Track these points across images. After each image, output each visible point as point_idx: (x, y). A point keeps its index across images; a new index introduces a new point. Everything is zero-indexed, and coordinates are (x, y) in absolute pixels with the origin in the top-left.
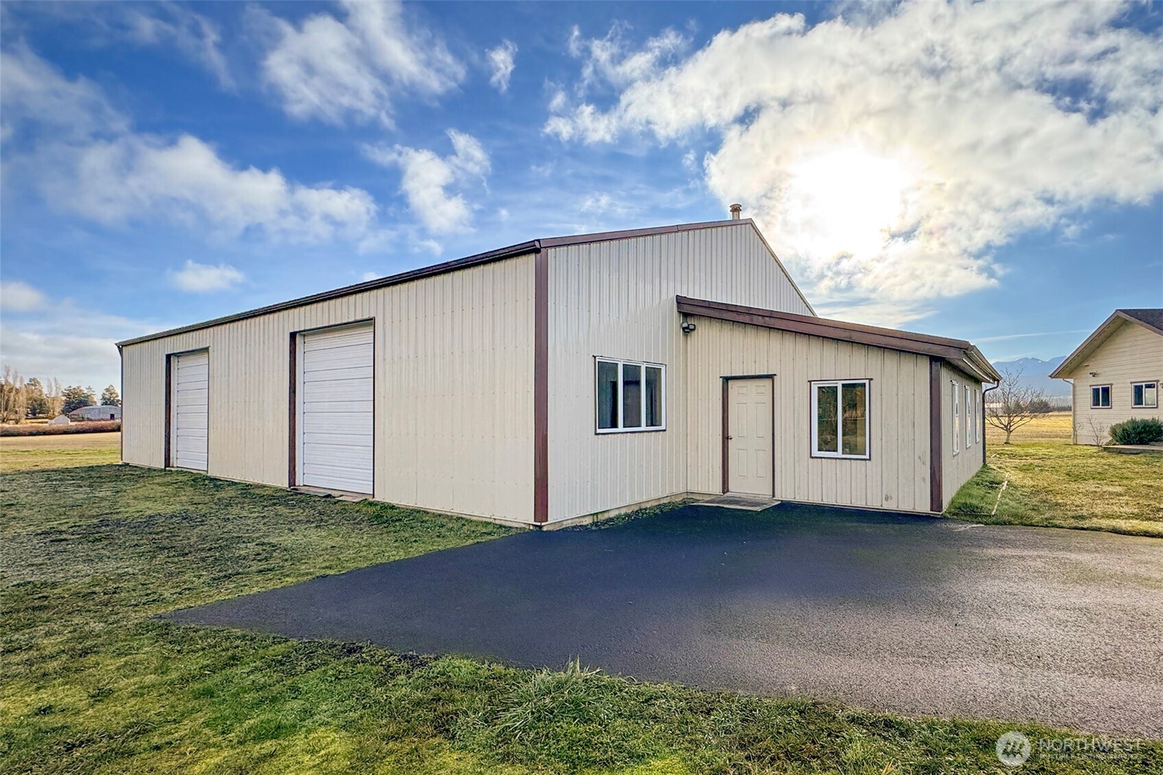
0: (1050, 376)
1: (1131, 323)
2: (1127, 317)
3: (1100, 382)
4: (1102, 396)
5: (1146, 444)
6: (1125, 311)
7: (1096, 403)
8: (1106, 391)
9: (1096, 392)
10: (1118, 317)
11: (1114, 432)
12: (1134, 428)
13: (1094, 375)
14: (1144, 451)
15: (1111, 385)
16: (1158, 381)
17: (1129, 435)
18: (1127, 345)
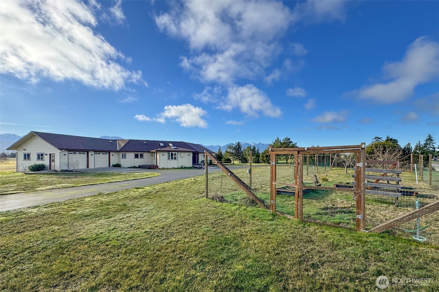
0: (7, 149)
1: (35, 136)
2: (35, 134)
3: (27, 152)
4: (27, 157)
5: (40, 171)
6: (33, 132)
7: (25, 158)
8: (29, 155)
9: (25, 155)
10: (32, 133)
11: (29, 168)
12: (36, 167)
13: (24, 150)
14: (38, 173)
15: (30, 153)
16: (44, 153)
17: (34, 169)
18: (35, 142)
